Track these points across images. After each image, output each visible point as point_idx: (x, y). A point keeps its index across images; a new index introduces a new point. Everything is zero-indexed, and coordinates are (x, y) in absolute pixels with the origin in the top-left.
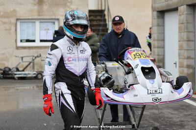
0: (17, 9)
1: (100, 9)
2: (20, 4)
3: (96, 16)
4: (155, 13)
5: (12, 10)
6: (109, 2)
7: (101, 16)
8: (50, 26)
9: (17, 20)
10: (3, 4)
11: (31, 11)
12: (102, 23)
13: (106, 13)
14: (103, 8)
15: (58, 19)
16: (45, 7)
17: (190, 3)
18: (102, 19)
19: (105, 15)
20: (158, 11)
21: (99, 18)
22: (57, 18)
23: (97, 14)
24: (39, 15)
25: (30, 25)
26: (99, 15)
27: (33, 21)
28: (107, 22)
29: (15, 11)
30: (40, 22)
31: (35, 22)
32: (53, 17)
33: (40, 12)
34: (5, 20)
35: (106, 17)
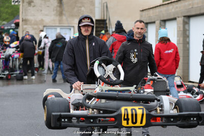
0: (44, 19)
1: (103, 19)
2: (47, 15)
3: (100, 24)
5: (40, 19)
7: (104, 24)
8: (67, 31)
9: (44, 26)
10: (34, 15)
11: (54, 20)
12: (104, 29)
13: (107, 22)
14: (105, 18)
15: (73, 27)
16: (64, 18)
17: (162, 19)
18: (105, 26)
19: (106, 24)
21: (102, 25)
22: (73, 25)
23: (101, 22)
24: (60, 23)
25: (53, 30)
26: (102, 24)
27: (55, 27)
28: (108, 29)
29: (42, 20)
30: (61, 29)
31: (56, 29)
32: (70, 25)
33: (60, 21)
34: (35, 27)
35: (108, 25)
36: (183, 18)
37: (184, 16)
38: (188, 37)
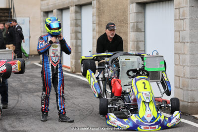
1: (8, 7)
3: (5, 13)
4: (42, 13)
6: (14, 2)
7: (8, 13)
12: (9, 19)
13: (12, 10)
14: (10, 7)
17: (58, 8)
18: (9, 15)
19: (11, 12)
20: (44, 12)
21: (6, 14)
23: (5, 11)
26: (7, 13)
35: (12, 14)
36: (74, 7)
37: (76, 5)
38: (81, 26)
